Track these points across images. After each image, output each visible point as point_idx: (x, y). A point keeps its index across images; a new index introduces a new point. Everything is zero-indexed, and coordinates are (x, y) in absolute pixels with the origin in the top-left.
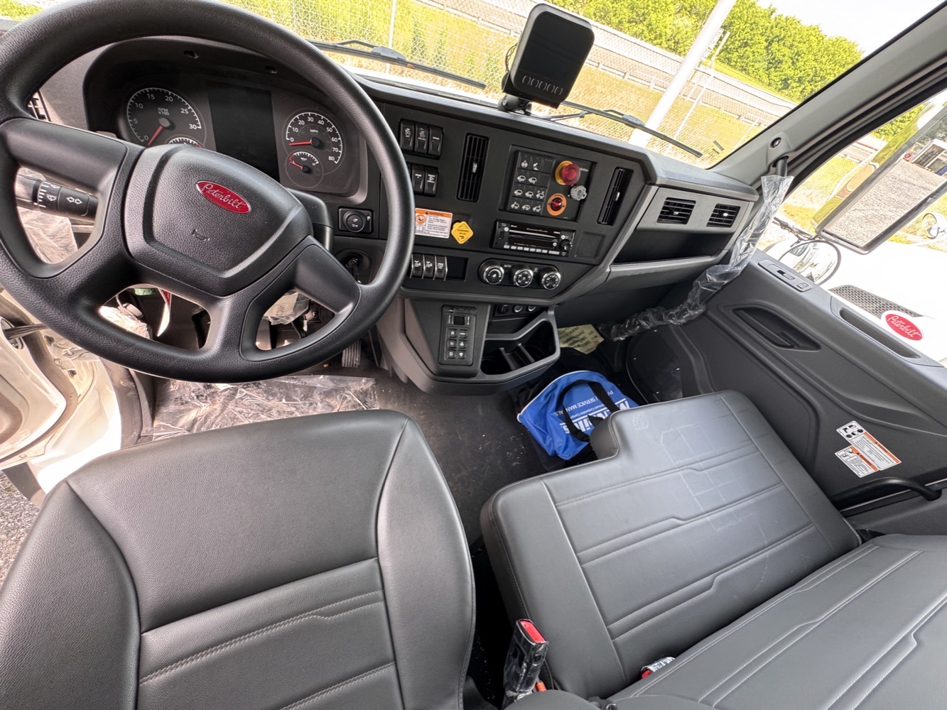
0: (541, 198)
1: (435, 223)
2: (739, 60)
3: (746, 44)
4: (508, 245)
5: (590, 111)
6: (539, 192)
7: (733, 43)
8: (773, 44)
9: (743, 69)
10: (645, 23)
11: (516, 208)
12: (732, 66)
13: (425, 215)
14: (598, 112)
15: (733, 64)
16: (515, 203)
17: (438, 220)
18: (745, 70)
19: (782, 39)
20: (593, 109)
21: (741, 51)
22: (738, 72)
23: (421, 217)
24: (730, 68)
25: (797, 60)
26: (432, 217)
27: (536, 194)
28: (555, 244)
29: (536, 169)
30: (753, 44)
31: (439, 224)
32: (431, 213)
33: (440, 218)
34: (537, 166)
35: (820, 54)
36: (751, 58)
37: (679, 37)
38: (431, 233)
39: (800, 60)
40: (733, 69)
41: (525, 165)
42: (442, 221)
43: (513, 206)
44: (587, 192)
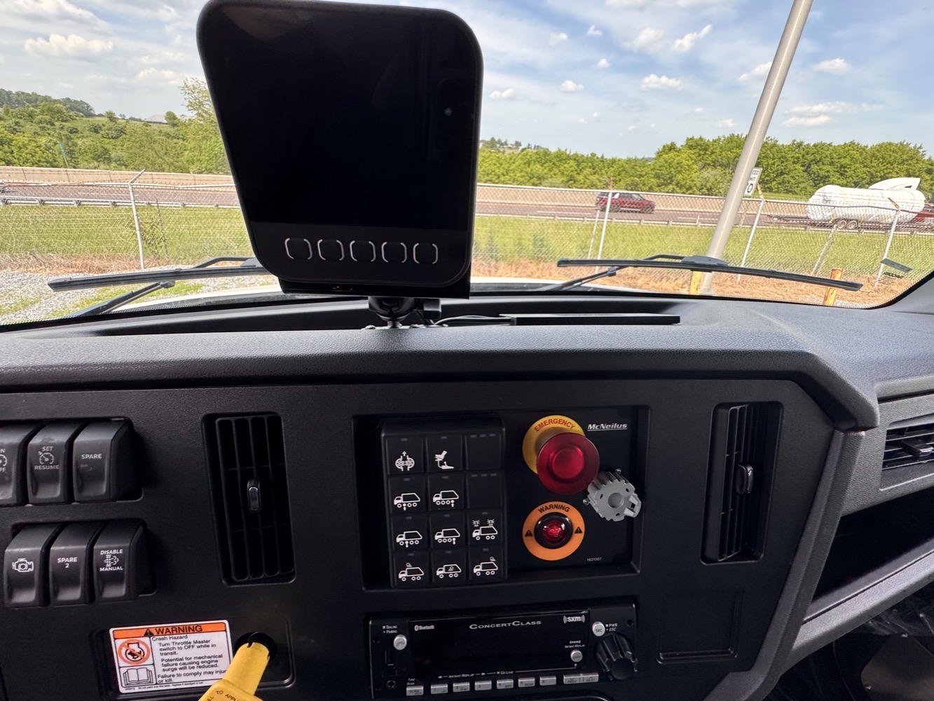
0: (490, 537)
1: (182, 654)
2: (780, 186)
3: (782, 174)
4: (417, 684)
5: (622, 264)
6: (476, 523)
7: (767, 176)
8: (812, 166)
9: (788, 192)
10: (673, 183)
11: (416, 577)
12: (775, 192)
13: (146, 640)
14: (636, 264)
15: (774, 190)
16: (409, 566)
17: (189, 645)
18: (790, 192)
19: (819, 161)
20: (626, 262)
21: (780, 179)
22: (784, 195)
23: (134, 647)
24: (773, 194)
25: (845, 171)
26: (169, 640)
27: (469, 529)
28: (576, 655)
29: (445, 467)
30: (789, 171)
31: (195, 652)
32: (160, 632)
33: (192, 637)
34: (446, 458)
35: (868, 161)
36: (793, 181)
37: (709, 185)
38: (175, 680)
39: (848, 170)
40: (777, 194)
41: (405, 463)
42: (205, 644)
43: (403, 576)
44: (640, 493)
